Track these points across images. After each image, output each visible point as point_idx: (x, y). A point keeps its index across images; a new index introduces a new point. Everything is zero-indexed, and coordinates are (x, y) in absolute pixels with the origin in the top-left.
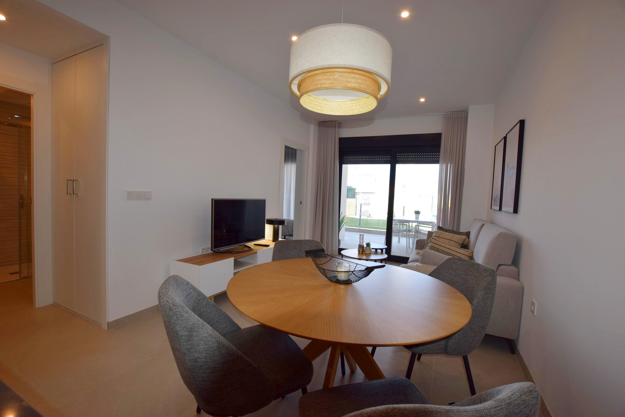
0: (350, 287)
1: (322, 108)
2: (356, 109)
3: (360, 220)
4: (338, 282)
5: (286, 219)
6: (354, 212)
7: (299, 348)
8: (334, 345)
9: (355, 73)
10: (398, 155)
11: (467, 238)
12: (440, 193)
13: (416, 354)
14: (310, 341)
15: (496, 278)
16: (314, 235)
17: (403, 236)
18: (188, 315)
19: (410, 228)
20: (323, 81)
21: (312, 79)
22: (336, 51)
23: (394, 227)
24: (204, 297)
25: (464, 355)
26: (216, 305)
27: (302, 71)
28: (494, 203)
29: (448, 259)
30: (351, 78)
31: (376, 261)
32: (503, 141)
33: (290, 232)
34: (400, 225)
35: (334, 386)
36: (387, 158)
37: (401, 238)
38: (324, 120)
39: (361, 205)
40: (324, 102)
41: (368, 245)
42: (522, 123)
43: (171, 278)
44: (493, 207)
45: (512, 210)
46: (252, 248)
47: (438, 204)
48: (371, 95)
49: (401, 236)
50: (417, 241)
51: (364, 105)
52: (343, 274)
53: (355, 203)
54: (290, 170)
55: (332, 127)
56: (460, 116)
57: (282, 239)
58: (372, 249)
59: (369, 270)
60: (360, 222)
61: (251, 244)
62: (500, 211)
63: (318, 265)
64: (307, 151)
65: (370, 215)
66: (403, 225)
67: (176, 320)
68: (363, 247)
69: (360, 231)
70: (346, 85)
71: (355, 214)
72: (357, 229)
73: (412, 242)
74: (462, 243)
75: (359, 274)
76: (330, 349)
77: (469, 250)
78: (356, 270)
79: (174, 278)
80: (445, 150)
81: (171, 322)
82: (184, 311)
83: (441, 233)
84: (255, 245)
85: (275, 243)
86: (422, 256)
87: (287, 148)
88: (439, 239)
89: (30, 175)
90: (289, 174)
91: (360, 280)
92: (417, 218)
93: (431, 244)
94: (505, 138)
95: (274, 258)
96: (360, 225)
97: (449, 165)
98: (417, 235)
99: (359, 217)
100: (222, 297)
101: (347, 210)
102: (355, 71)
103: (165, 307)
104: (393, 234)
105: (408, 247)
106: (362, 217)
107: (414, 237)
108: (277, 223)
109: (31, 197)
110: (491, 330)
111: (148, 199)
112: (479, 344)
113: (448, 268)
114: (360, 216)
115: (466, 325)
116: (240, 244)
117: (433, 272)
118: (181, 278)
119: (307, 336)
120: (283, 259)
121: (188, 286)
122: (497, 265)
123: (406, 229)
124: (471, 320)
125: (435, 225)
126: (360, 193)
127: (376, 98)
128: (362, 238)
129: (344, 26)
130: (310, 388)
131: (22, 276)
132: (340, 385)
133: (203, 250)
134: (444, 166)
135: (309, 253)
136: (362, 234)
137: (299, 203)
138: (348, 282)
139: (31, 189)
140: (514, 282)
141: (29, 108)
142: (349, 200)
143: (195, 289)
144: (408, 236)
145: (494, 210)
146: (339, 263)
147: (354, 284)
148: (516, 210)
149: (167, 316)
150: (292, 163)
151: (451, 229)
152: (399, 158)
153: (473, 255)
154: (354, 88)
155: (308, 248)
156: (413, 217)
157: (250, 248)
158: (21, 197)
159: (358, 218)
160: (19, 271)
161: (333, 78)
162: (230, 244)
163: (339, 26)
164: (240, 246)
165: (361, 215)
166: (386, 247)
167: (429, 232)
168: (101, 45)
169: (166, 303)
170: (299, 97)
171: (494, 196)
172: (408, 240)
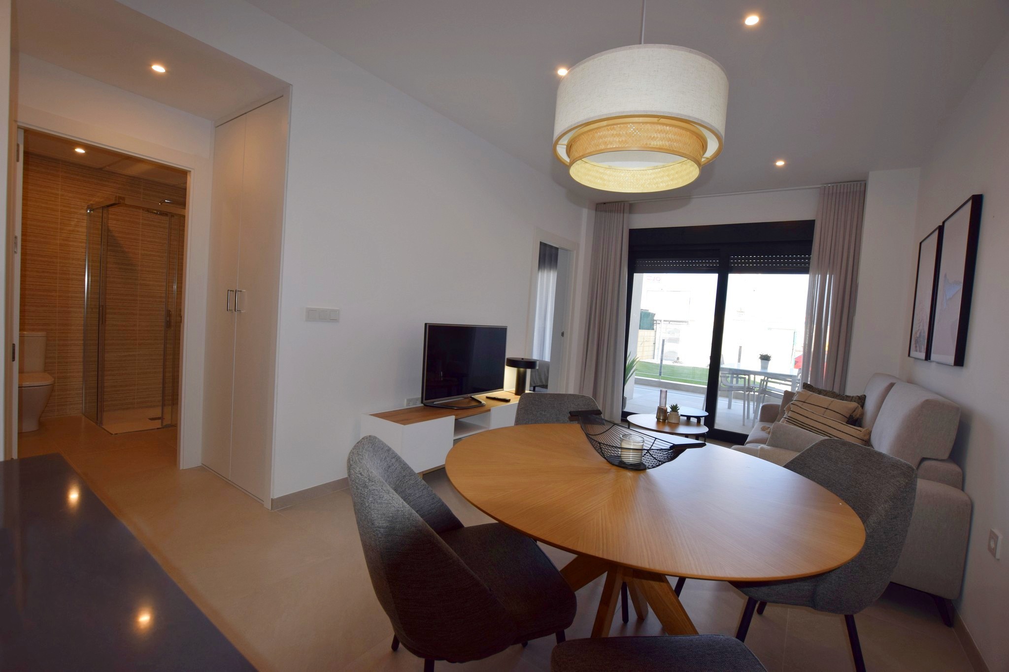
0: (642, 475)
1: (605, 182)
2: (662, 182)
3: (661, 366)
4: (623, 465)
5: (538, 360)
6: (651, 353)
7: (554, 567)
8: (613, 568)
9: (664, 124)
10: (732, 259)
11: (859, 406)
12: (809, 325)
13: (756, 602)
14: (575, 556)
15: (917, 482)
16: (581, 387)
17: (737, 398)
18: (390, 496)
19: (751, 384)
20: (609, 139)
21: (591, 136)
22: (631, 89)
23: (723, 381)
24: (411, 473)
25: (848, 613)
26: (427, 486)
27: (575, 124)
28: (916, 347)
29: (822, 443)
30: (656, 133)
31: (687, 436)
32: (935, 235)
33: (544, 381)
34: (732, 378)
35: (609, 636)
36: (712, 263)
37: (733, 401)
38: (604, 201)
39: (663, 341)
40: (608, 172)
41: (675, 408)
42: (977, 202)
43: (366, 440)
44: (913, 354)
45: (951, 359)
46: (483, 402)
47: (805, 344)
48: (688, 159)
49: (733, 398)
50: (763, 407)
51: (677, 176)
52: (631, 453)
53: (654, 338)
54: (547, 281)
55: (618, 213)
56: (852, 190)
57: (530, 391)
58: (682, 415)
59: (676, 451)
60: (661, 370)
61: (481, 397)
62: (926, 362)
63: (591, 436)
64: (575, 251)
65: (678, 359)
66: (737, 378)
67: (371, 503)
68: (665, 411)
69: (659, 385)
70: (646, 144)
71: (652, 357)
72: (655, 381)
73: (754, 409)
74: (850, 415)
75: (659, 456)
76: (605, 575)
77: (864, 428)
78: (653, 448)
79: (370, 439)
80: (821, 250)
81: (365, 504)
82: (384, 491)
83: (810, 396)
84: (488, 398)
85: (519, 397)
86: (773, 433)
87: (543, 245)
88: (805, 406)
89: (182, 283)
90: (545, 287)
91: (659, 465)
92: (764, 367)
93: (790, 414)
94: (941, 229)
95: (518, 422)
96: (660, 375)
97: (828, 276)
98: (764, 396)
99: (659, 362)
100: (437, 475)
101: (639, 349)
102: (663, 120)
103: (357, 481)
104: (719, 393)
105: (746, 417)
106: (664, 362)
107: (758, 400)
108: (523, 365)
109: (180, 314)
110: (902, 575)
111: (335, 320)
112: (879, 597)
113: (821, 457)
114: (662, 360)
115: (853, 560)
116: (465, 396)
117: (792, 462)
118: (380, 441)
119: (570, 547)
120: (532, 423)
121: (389, 454)
122: (919, 459)
123: (743, 385)
124: (862, 553)
125: (797, 381)
126: (662, 321)
127: (698, 163)
128: (663, 396)
129: (646, 49)
130: (570, 633)
131: (164, 424)
132: (619, 636)
133: (409, 401)
134: (819, 277)
135: (575, 416)
136: (664, 390)
137: (560, 333)
138: (639, 468)
139: (181, 303)
140: (953, 493)
141: (184, 190)
142: (643, 333)
143: (398, 459)
144: (746, 399)
145: (916, 358)
146: (624, 435)
147: (650, 471)
148: (960, 360)
149: (359, 495)
150: (550, 270)
151: (829, 389)
152: (734, 263)
153: (869, 439)
154: (662, 149)
155: (573, 408)
156: (757, 366)
157: (481, 402)
158: (169, 314)
159: (657, 363)
160: (160, 416)
161: (626, 133)
162: (449, 395)
163: (639, 48)
164: (465, 398)
165: (664, 358)
166: (707, 414)
167: (786, 392)
168: (281, 97)
169: (360, 475)
170: (568, 164)
171: (916, 333)
172: (746, 405)
